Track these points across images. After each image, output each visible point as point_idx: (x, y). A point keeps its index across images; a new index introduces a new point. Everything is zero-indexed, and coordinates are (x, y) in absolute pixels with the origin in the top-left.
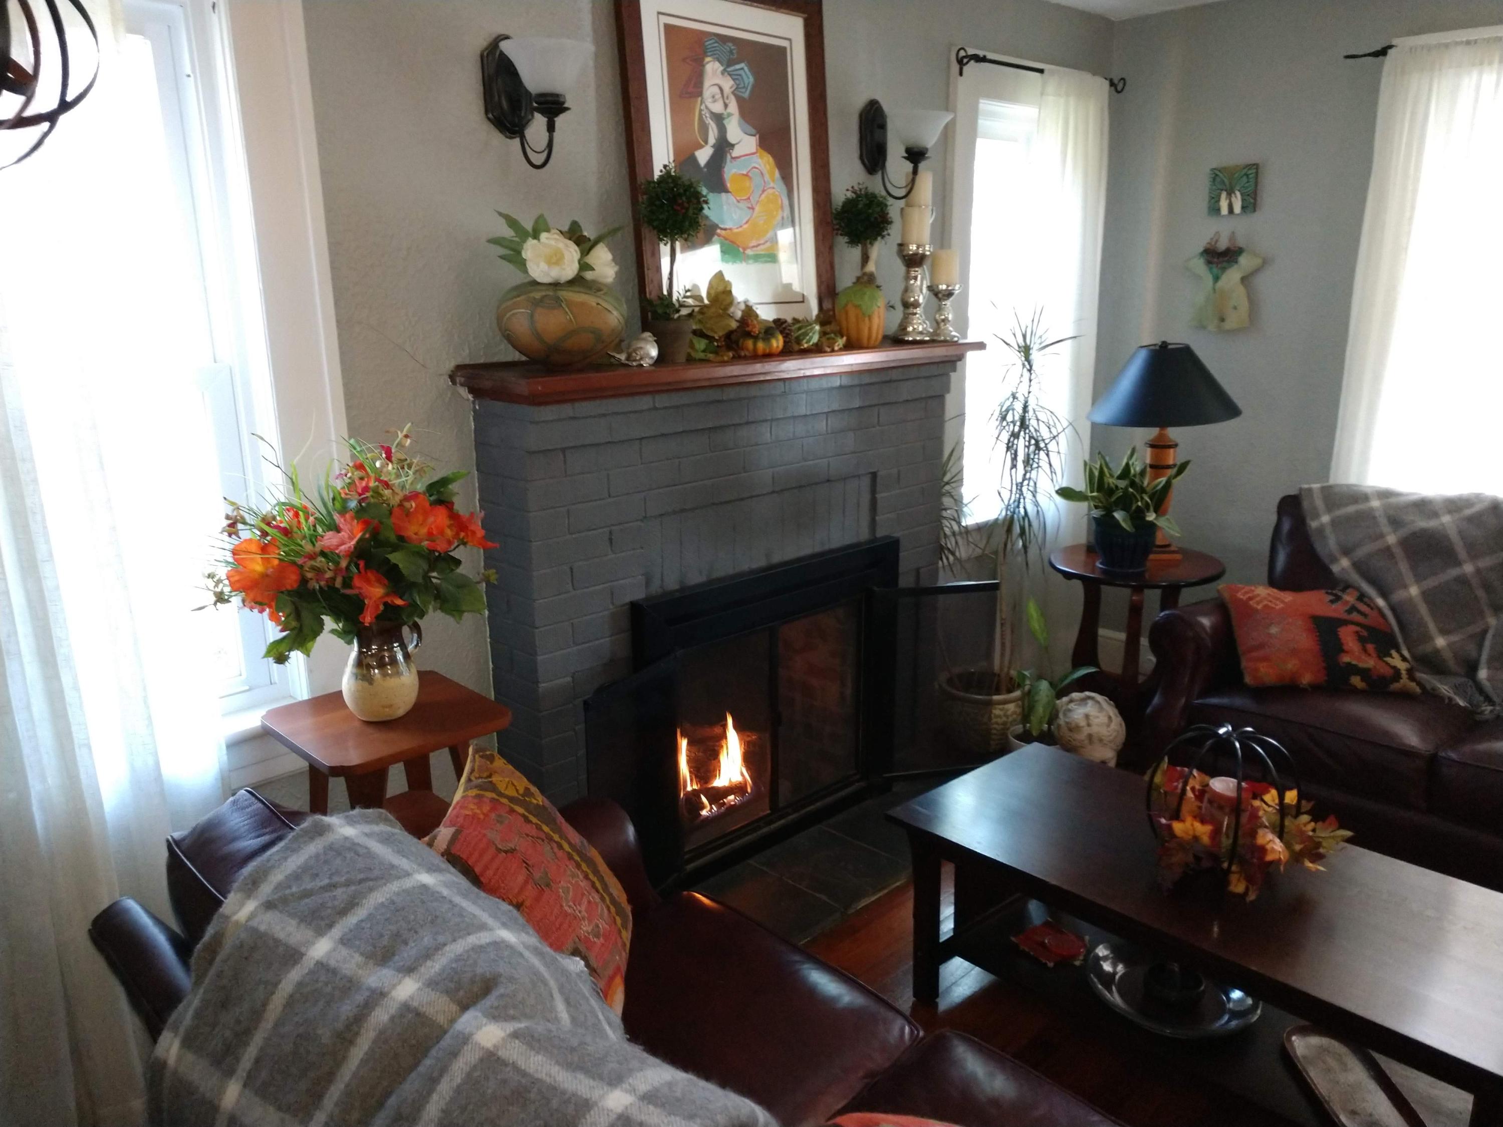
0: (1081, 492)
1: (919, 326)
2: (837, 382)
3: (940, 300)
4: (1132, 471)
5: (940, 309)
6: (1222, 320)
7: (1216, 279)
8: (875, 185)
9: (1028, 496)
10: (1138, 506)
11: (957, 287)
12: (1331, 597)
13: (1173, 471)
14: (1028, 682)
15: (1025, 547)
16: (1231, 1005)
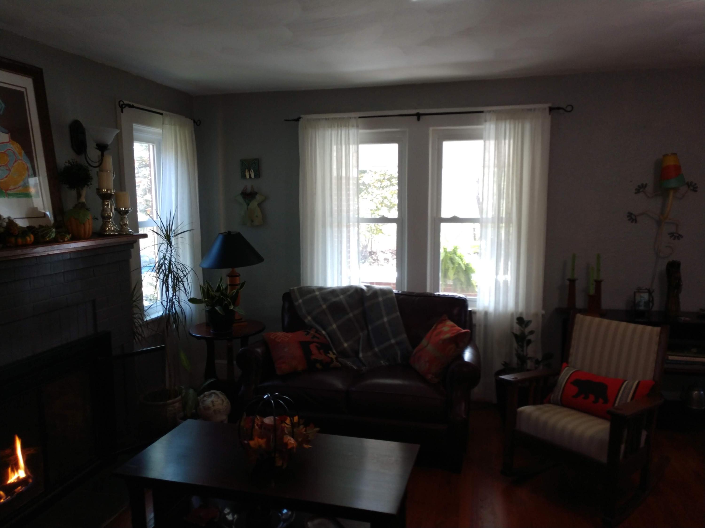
0: (200, 299)
1: (112, 227)
2: (68, 257)
3: (121, 215)
4: (222, 288)
5: (122, 219)
6: (252, 221)
7: (248, 205)
8: (81, 160)
9: (176, 303)
10: (225, 303)
11: (130, 209)
12: (306, 333)
13: (239, 287)
14: (184, 391)
15: (177, 327)
16: (284, 517)
